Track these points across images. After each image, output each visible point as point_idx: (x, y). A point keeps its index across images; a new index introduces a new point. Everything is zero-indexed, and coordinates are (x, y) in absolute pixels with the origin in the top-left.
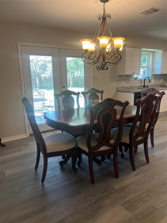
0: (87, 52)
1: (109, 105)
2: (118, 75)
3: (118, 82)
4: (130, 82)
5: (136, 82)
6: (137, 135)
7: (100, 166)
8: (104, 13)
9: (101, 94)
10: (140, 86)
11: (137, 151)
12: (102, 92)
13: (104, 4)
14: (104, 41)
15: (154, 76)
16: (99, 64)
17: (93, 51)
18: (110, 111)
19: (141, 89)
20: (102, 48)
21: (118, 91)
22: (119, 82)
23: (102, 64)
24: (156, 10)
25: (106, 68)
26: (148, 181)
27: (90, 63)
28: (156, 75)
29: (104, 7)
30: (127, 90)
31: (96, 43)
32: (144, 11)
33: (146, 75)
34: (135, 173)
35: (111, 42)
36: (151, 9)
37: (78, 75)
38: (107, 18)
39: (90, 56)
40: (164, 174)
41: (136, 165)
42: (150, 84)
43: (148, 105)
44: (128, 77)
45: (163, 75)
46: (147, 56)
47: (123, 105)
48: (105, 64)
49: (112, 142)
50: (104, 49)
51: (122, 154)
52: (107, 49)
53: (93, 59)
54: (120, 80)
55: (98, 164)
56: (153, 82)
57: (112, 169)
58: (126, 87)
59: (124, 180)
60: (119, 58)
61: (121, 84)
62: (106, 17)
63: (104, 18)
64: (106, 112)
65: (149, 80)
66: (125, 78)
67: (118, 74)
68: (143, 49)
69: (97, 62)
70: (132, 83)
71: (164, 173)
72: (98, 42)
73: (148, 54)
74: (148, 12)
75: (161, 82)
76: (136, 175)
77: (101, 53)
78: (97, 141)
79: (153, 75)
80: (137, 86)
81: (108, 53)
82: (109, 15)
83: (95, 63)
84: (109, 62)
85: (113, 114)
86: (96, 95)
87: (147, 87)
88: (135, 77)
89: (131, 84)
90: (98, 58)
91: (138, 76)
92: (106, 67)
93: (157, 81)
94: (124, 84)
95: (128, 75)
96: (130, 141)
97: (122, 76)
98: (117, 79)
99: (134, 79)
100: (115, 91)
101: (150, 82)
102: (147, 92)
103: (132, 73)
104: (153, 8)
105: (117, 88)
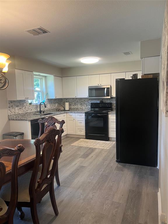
4: (24, 107)
5: (30, 107)
6: (40, 186)
10: (35, 112)
15: (49, 101)
19: (37, 115)
21: (10, 119)
22: (11, 109)
24: (45, 32)
28: (51, 99)
30: (21, 118)
32: (31, 29)
33: (41, 100)
42: (46, 109)
43: (50, 143)
44: (21, 103)
45: (56, 99)
46: (39, 80)
51: (22, 213)
54: (12, 106)
56: (49, 106)
58: (20, 114)
61: (13, 110)
65: (45, 105)
66: (18, 104)
67: (8, 100)
68: (35, 73)
70: (27, 108)
73: (41, 79)
74: (36, 32)
75: (56, 106)
79: (48, 99)
80: (33, 112)
87: (44, 113)
88: (30, 102)
89: (26, 110)
91: (33, 101)
93: (52, 105)
94: (17, 110)
95: (21, 101)
96: (32, 199)
97: (14, 101)
98: (8, 105)
99: (28, 104)
100: (7, 119)
101: (45, 107)
102: (45, 121)
103: (26, 98)
104: (41, 28)
105: (9, 115)
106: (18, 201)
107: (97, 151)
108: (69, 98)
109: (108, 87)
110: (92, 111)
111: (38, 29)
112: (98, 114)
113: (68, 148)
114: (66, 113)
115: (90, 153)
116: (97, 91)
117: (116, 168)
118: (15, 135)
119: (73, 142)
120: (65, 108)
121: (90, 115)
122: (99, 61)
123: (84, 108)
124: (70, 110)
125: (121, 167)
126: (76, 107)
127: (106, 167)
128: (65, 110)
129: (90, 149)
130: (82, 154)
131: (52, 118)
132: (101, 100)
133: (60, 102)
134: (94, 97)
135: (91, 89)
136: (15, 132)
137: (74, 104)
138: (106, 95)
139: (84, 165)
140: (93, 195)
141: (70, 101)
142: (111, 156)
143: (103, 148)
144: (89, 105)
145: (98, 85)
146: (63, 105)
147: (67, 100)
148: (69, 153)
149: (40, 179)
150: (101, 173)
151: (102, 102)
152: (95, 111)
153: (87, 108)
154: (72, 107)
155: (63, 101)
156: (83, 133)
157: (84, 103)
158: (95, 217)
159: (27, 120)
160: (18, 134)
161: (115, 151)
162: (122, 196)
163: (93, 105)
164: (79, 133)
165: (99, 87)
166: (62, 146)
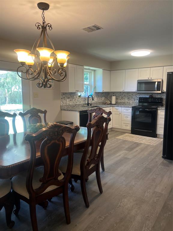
0: (24, 65)
1: (56, 133)
2: (61, 93)
3: (62, 100)
4: (74, 99)
5: (80, 100)
6: (89, 164)
7: (45, 209)
8: (44, 21)
9: (44, 114)
10: (84, 104)
11: (88, 179)
12: (45, 112)
13: (43, 12)
14: (45, 53)
15: (96, 94)
16: (41, 80)
17: (32, 65)
18: (58, 141)
19: (85, 107)
20: (43, 61)
21: (62, 109)
23: (44, 81)
24: (98, 28)
25: (49, 86)
26: (104, 219)
27: (28, 78)
28: (98, 93)
29: (43, 15)
30: (72, 109)
31: (35, 56)
32: (86, 27)
33: (89, 93)
34: (89, 210)
35: (53, 55)
36: (94, 26)
37: (16, 90)
38: (48, 28)
39: (27, 71)
40: (120, 206)
41: (89, 198)
42: (93, 102)
43: (98, 128)
44: (72, 95)
45: (104, 92)
46: (89, 74)
47: (73, 131)
48: (48, 80)
49: (61, 177)
50: (45, 63)
51: (73, 186)
52: (48, 63)
53: (32, 74)
54: (64, 98)
55: (43, 208)
56: (96, 99)
57: (62, 210)
58: (70, 105)
59: (77, 225)
60: (63, 75)
61: (65, 102)
62: (46, 26)
63: (44, 28)
64: (53, 142)
65: (92, 98)
66: (69, 96)
68: (85, 67)
69: (37, 78)
70: (76, 100)
71: (119, 204)
72: (37, 55)
73: (90, 72)
74: (90, 29)
75: (103, 99)
76: (90, 214)
77: (42, 68)
78: (41, 181)
79: (95, 92)
80: (81, 104)
81: (50, 68)
82: (49, 25)
83: (35, 79)
84: (53, 79)
85: (61, 143)
86: (38, 116)
87: (91, 105)
88: (79, 95)
89: (75, 102)
90: (39, 74)
91: (82, 94)
92: (49, 84)
93: (99, 99)
94: (68, 102)
95: (72, 93)
96: (82, 173)
97: (66, 93)
98: (61, 97)
99: (78, 96)
100: (60, 109)
101: (93, 100)
102: (94, 112)
103: (76, 91)
104: (95, 25)
105: (61, 106)
106: (72, 174)
107: (142, 146)
108: (116, 92)
109: (159, 80)
110: (140, 106)
111: (93, 26)
112: (146, 109)
113: (113, 140)
114: (113, 107)
115: (135, 148)
116: (147, 85)
117: (161, 163)
118: (66, 123)
119: (118, 135)
120: (111, 102)
121: (138, 110)
122: (151, 53)
123: (131, 102)
124: (117, 104)
125: (167, 163)
126: (123, 101)
127: (151, 161)
128: (111, 104)
129: (135, 143)
130: (127, 147)
131: (100, 109)
132: (151, 94)
133: (107, 95)
134: (143, 91)
135: (140, 83)
136: (66, 121)
137: (120, 98)
138: (156, 89)
139: (128, 157)
140: (136, 183)
141: (117, 95)
142: (157, 152)
143: (149, 144)
144: (137, 100)
145: (149, 78)
146: (109, 99)
147: (114, 93)
148: (113, 145)
149: (89, 158)
150: (145, 166)
151: (151, 97)
152: (143, 106)
153: (135, 102)
154: (119, 101)
155: (110, 95)
156: (129, 127)
157: (132, 98)
158: (136, 201)
159: (76, 111)
160: (68, 123)
161: (161, 148)
162: (166, 188)
163: (141, 99)
164: (124, 127)
165: (149, 81)
166: (108, 134)
